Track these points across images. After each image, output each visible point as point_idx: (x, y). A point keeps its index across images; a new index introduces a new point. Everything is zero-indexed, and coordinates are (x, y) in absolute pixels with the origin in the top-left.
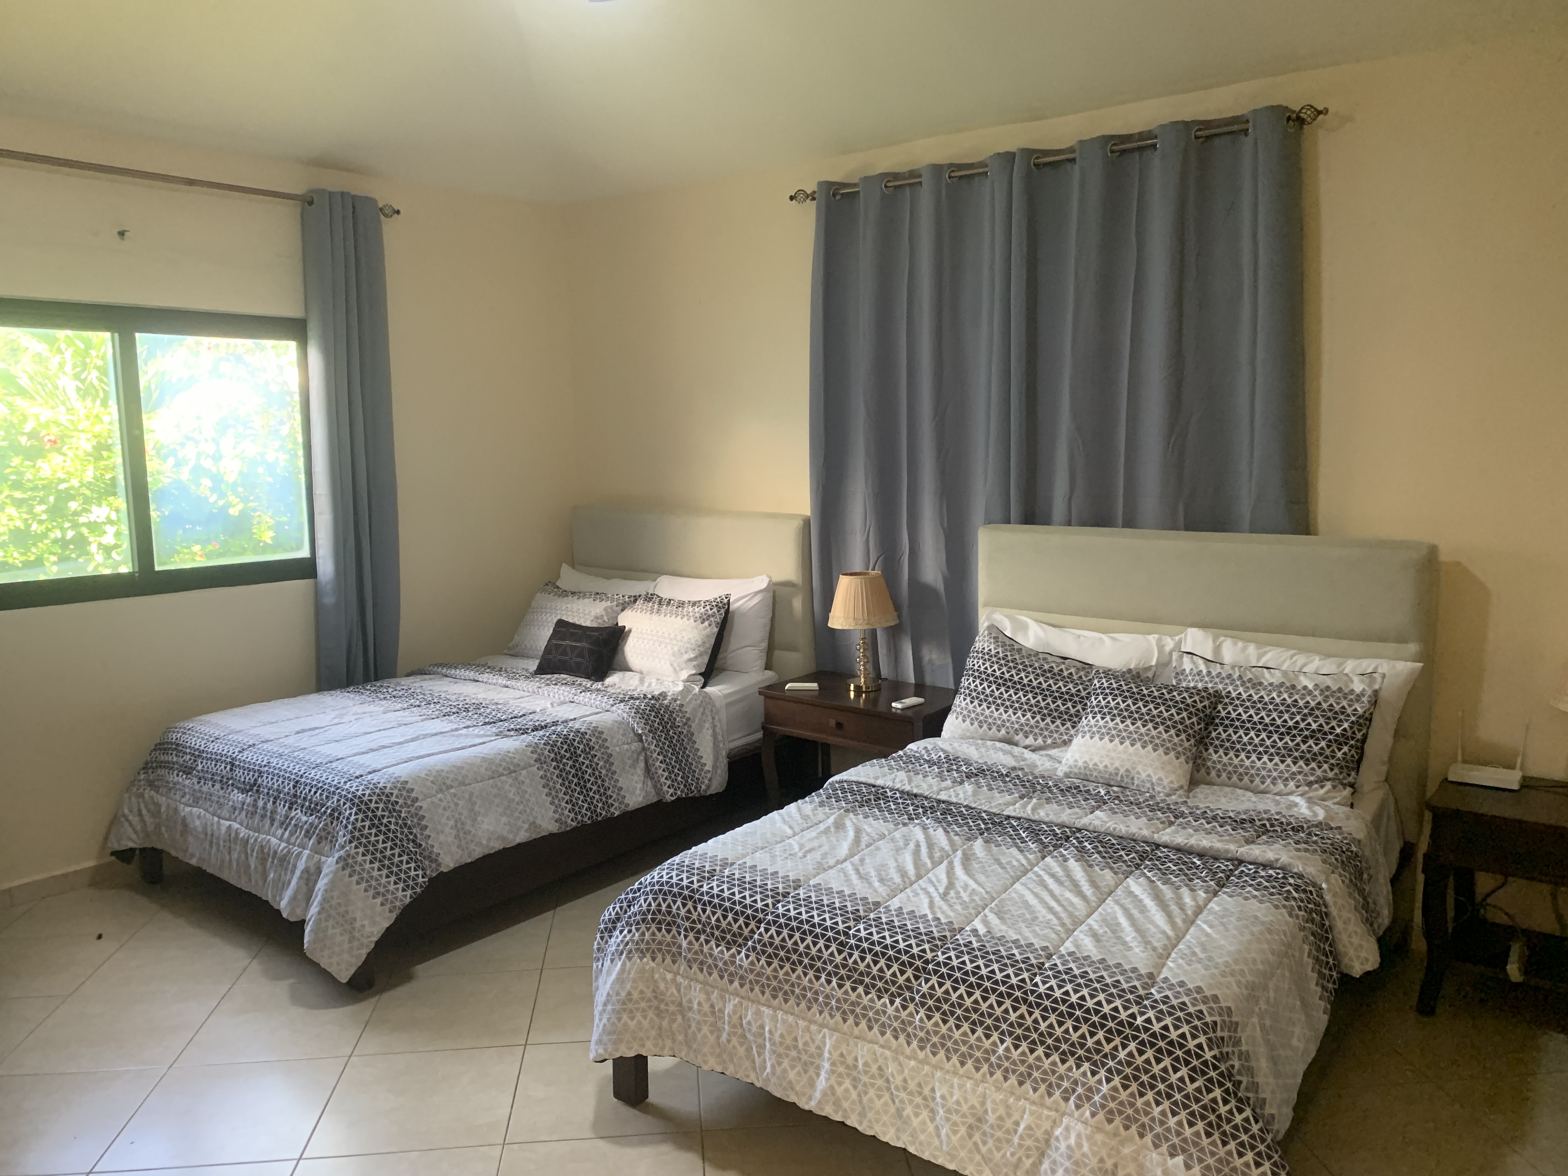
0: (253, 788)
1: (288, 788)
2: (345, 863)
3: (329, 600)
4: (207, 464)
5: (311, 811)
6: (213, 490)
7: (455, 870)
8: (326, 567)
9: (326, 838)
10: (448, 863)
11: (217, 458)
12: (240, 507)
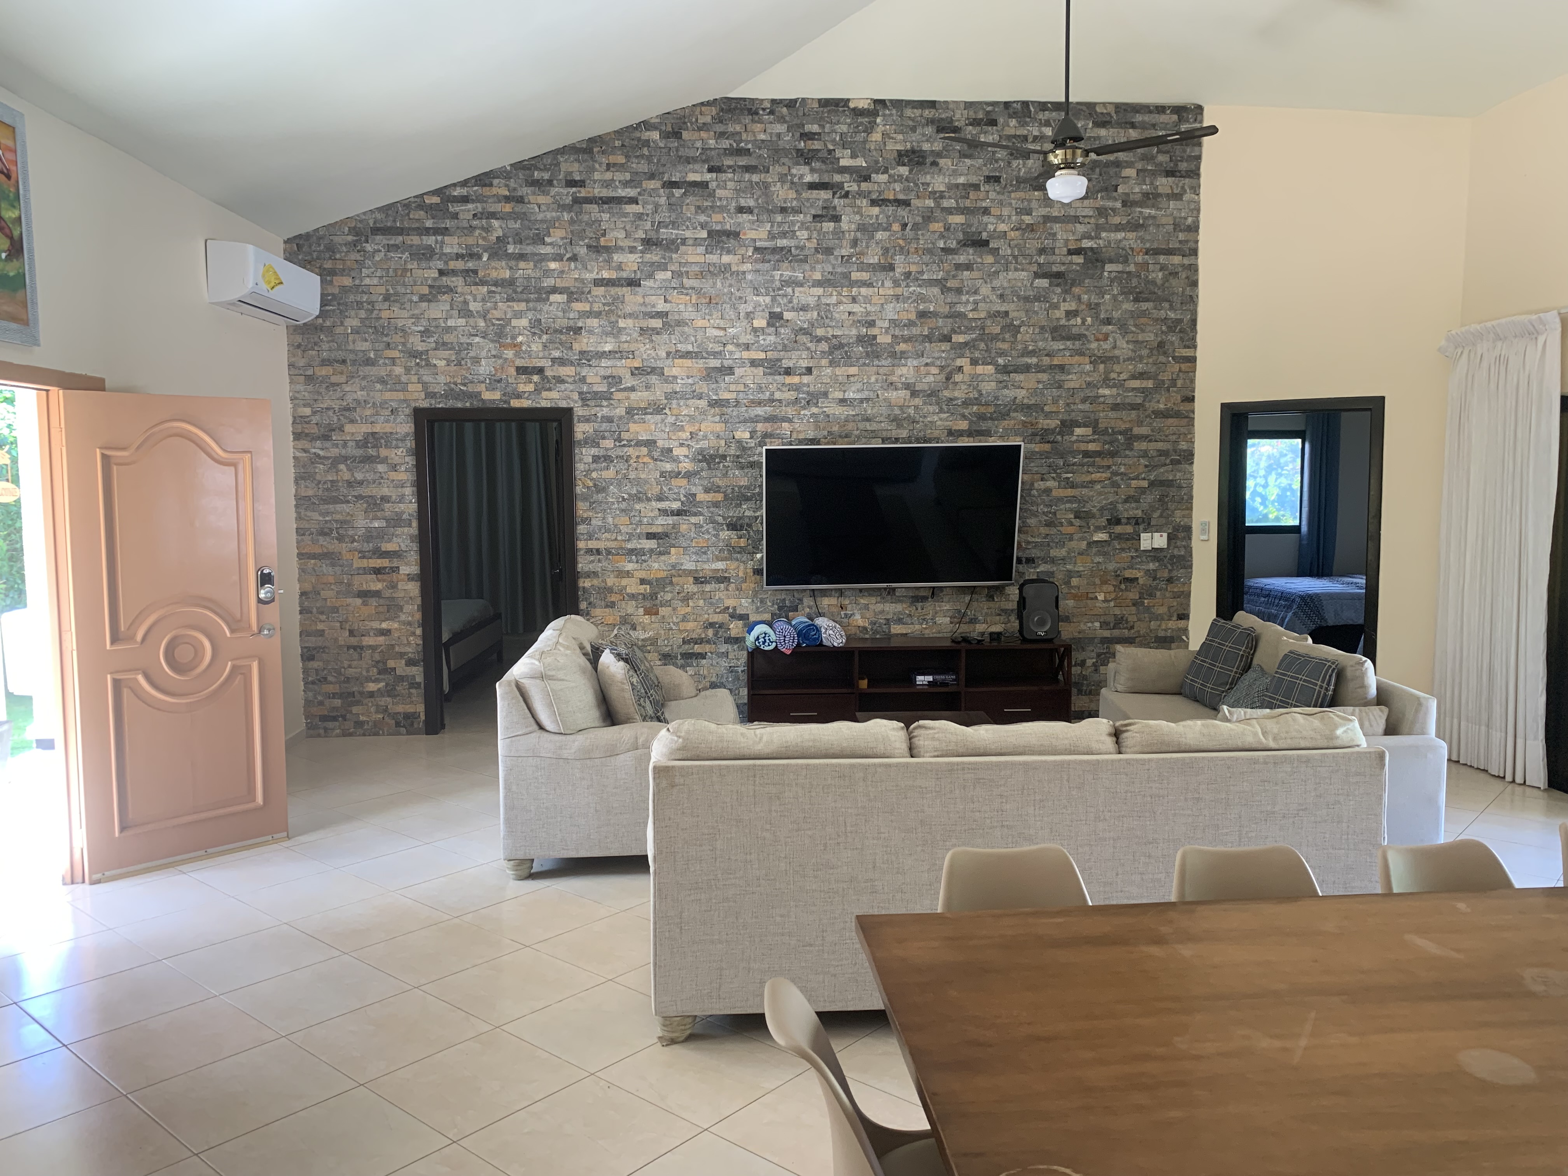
0: (1268, 596)
1: (1280, 594)
2: (1294, 614)
3: (1305, 542)
4: (1260, 489)
5: (1286, 601)
6: (1261, 504)
7: (1333, 626)
8: (1304, 529)
9: (1289, 607)
10: (1331, 623)
11: (1265, 486)
12: (1275, 514)
